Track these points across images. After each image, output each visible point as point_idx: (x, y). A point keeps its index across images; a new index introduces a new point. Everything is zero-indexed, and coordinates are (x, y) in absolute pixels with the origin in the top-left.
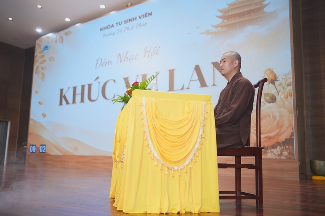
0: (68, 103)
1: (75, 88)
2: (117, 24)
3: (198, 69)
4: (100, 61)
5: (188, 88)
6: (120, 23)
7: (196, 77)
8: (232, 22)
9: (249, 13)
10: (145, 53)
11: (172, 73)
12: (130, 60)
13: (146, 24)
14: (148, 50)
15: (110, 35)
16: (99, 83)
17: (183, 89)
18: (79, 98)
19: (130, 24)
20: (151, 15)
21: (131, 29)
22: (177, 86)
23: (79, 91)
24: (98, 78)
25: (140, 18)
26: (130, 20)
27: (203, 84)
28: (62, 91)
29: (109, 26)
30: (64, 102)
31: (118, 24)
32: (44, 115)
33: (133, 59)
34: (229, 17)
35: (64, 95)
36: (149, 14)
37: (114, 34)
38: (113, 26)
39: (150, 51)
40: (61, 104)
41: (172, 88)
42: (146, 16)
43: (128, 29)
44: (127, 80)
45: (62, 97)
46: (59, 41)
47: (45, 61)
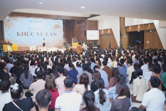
0: (20, 35)
1: (22, 33)
3: (51, 33)
4: (30, 28)
5: (50, 36)
7: (51, 34)
8: (56, 27)
9: (57, 27)
11: (47, 33)
12: (38, 29)
13: (41, 23)
14: (42, 28)
16: (30, 32)
18: (24, 35)
22: (48, 35)
23: (24, 33)
25: (39, 22)
26: (37, 21)
27: (52, 35)
28: (18, 33)
29: (31, 21)
30: (19, 35)
32: (11, 38)
34: (56, 26)
40: (18, 35)
41: (47, 35)
42: (41, 21)
43: (37, 23)
44: (37, 33)
45: (18, 34)
46: (14, 20)
47: (9, 24)
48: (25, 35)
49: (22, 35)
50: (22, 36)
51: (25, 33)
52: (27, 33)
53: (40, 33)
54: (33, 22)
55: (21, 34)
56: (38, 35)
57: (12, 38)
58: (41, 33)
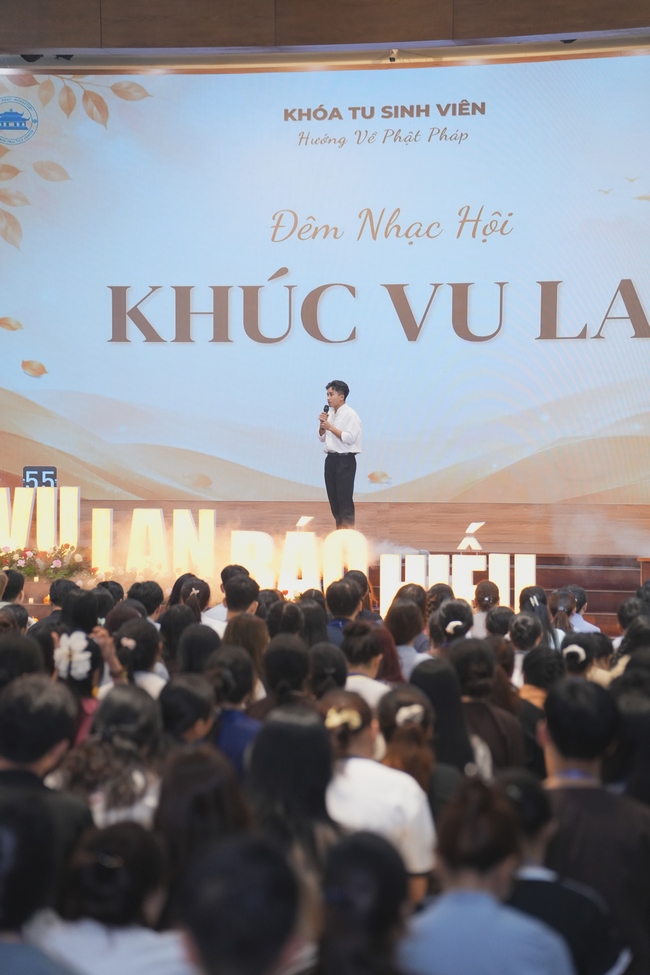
0: (152, 336)
1: (183, 295)
2: (354, 110)
3: (627, 288)
4: (288, 221)
5: (598, 336)
6: (364, 109)
7: (621, 309)
10: (463, 222)
11: (549, 291)
12: (406, 235)
13: (463, 136)
14: (472, 215)
15: (327, 140)
16: (290, 288)
17: (583, 335)
18: (202, 327)
19: (406, 124)
20: (482, 111)
21: (408, 140)
22: (566, 324)
23: (202, 301)
24: (283, 272)
25: (443, 113)
26: (404, 109)
27: (643, 329)
28: (119, 294)
29: (320, 109)
30: (132, 330)
31: (359, 113)
32: (36, 370)
33: (417, 234)
35: (130, 306)
36: (475, 106)
37: (342, 142)
38: (336, 113)
39: (477, 221)
40: (119, 335)
41: (548, 330)
42: (462, 109)
43: (397, 137)
44: (397, 293)
45: (124, 316)
46: (80, 108)
47: (13, 171)
48: (221, 334)
49: (183, 334)
50: (171, 350)
51: (221, 295)
52: (251, 295)
53: (446, 297)
54: (347, 126)
55: (163, 316)
56: (412, 331)
57: (40, 371)
58: (460, 293)
